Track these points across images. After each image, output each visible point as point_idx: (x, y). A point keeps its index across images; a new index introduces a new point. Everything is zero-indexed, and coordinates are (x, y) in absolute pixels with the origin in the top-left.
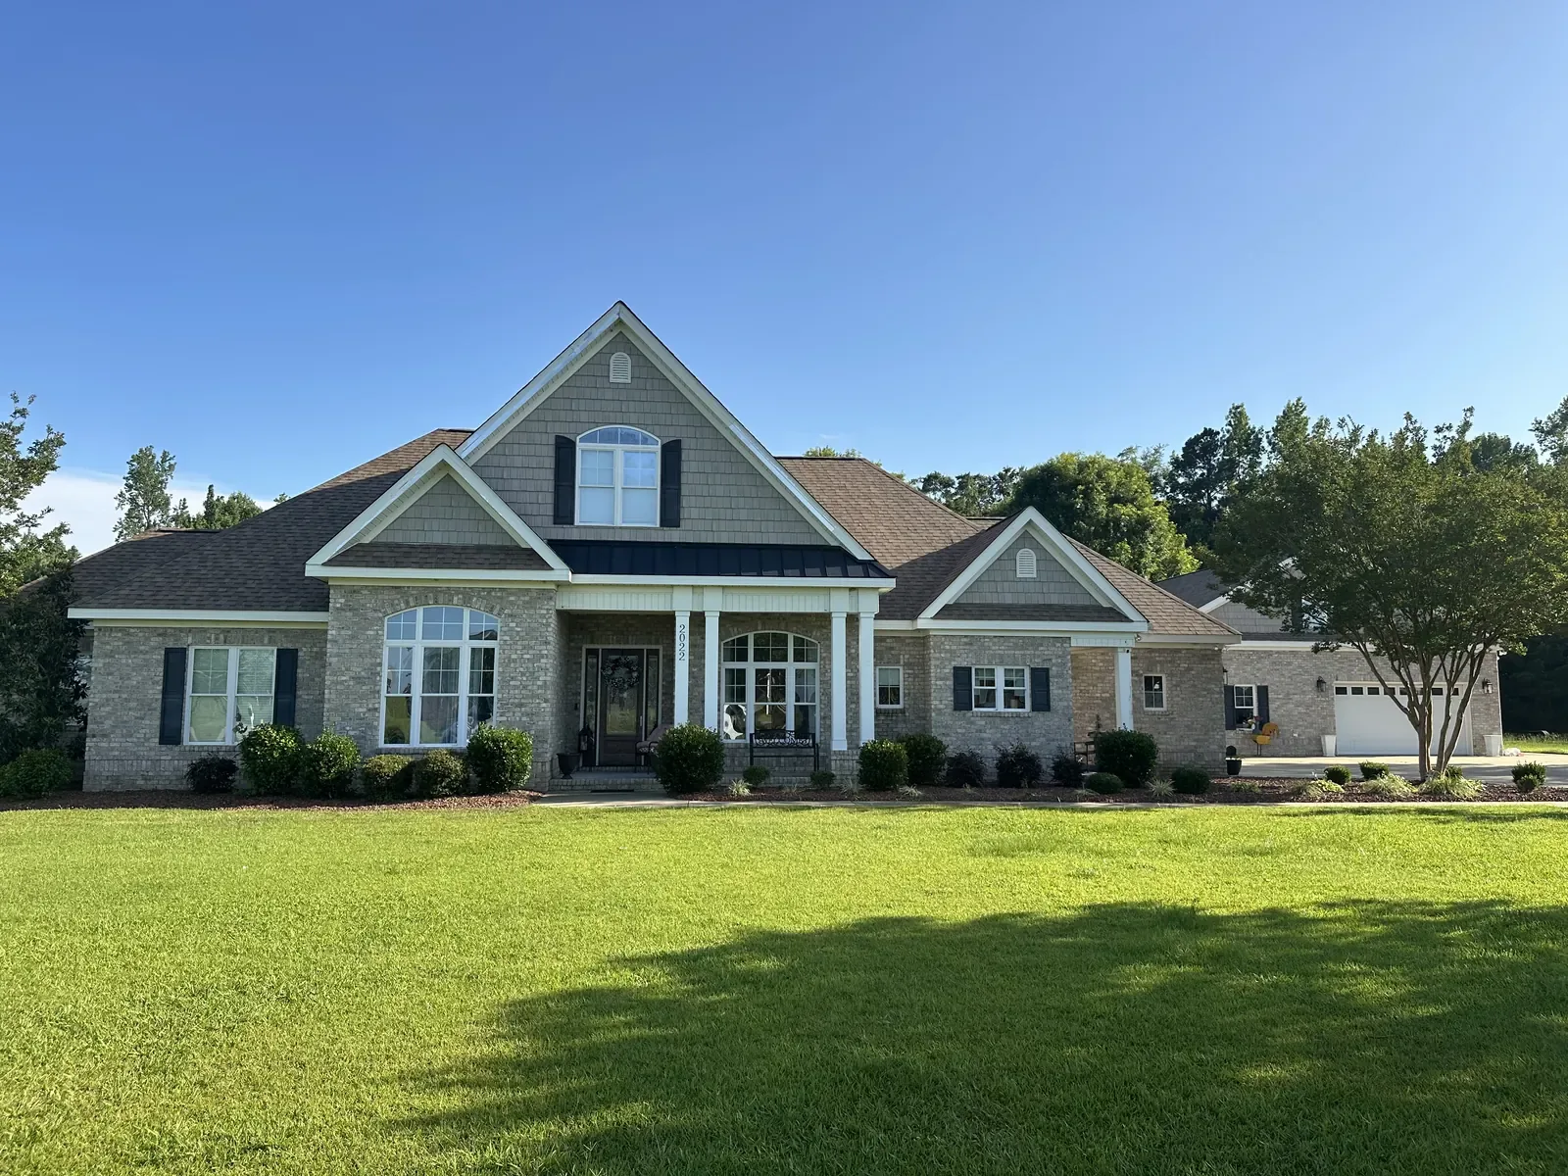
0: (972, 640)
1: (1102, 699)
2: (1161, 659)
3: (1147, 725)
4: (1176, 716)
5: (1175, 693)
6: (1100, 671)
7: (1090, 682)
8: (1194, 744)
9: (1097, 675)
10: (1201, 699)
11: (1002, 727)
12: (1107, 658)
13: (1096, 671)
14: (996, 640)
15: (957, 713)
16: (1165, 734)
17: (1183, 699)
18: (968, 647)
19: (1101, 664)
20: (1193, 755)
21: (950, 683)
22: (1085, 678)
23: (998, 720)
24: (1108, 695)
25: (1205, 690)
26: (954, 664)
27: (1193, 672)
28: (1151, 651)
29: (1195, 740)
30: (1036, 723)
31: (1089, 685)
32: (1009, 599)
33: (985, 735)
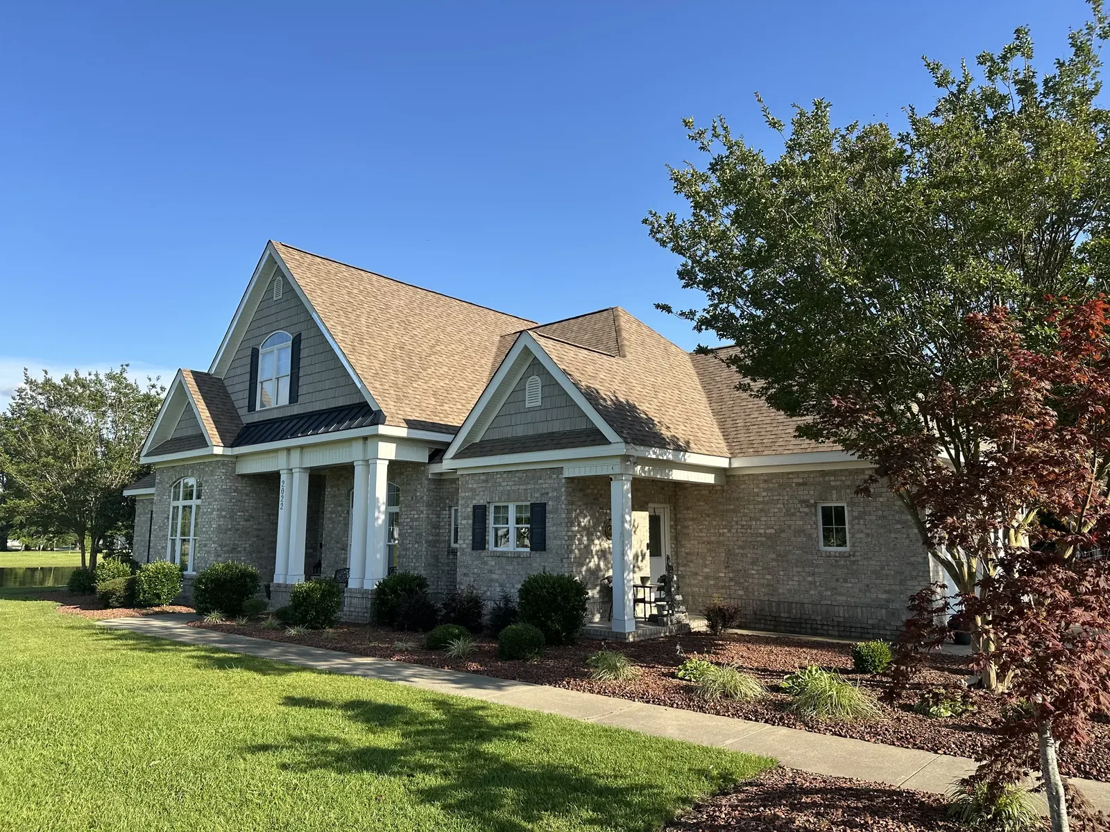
0: (488, 477)
1: (765, 535)
2: (838, 483)
3: (822, 570)
4: (859, 558)
5: (856, 527)
6: (763, 503)
7: (753, 515)
8: (885, 596)
9: (760, 506)
10: (893, 535)
11: (507, 567)
12: (771, 485)
13: (759, 503)
14: (505, 476)
15: (474, 553)
16: (845, 581)
17: (868, 535)
18: (484, 485)
19: (764, 494)
20: (884, 611)
21: (470, 522)
22: (746, 511)
23: (504, 560)
24: (772, 531)
25: (898, 522)
26: (474, 502)
27: (881, 499)
28: (823, 473)
29: (886, 592)
30: (534, 565)
31: (751, 519)
32: (520, 432)
33: (494, 576)
